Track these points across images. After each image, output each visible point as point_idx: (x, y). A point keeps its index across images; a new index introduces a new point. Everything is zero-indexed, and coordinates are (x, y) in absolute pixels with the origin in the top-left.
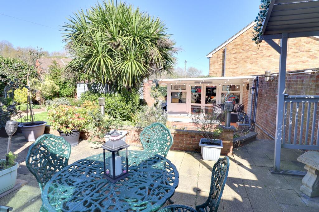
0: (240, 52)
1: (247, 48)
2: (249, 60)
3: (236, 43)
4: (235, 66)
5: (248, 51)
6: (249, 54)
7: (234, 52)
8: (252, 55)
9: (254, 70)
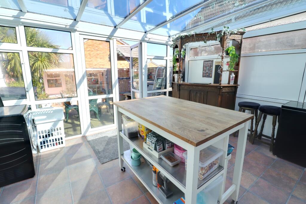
0: (92, 51)
1: (97, 48)
2: (98, 56)
3: (88, 44)
4: (90, 60)
5: (97, 50)
6: (98, 52)
7: (88, 50)
8: (100, 53)
9: (103, 63)
